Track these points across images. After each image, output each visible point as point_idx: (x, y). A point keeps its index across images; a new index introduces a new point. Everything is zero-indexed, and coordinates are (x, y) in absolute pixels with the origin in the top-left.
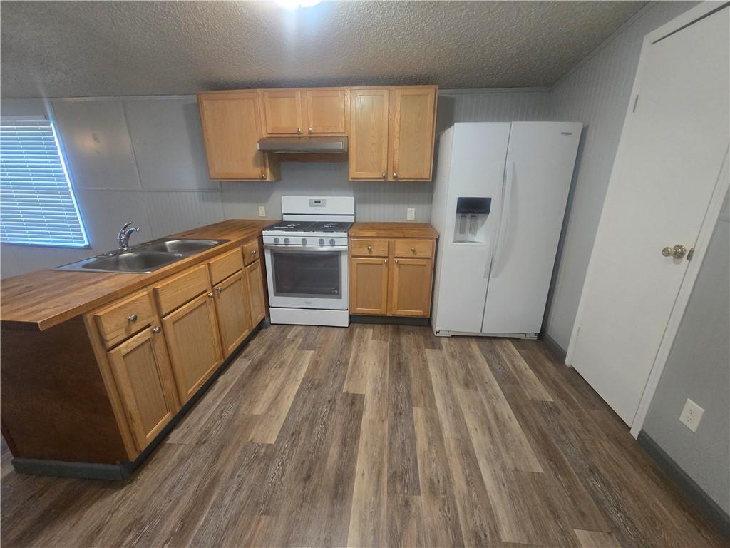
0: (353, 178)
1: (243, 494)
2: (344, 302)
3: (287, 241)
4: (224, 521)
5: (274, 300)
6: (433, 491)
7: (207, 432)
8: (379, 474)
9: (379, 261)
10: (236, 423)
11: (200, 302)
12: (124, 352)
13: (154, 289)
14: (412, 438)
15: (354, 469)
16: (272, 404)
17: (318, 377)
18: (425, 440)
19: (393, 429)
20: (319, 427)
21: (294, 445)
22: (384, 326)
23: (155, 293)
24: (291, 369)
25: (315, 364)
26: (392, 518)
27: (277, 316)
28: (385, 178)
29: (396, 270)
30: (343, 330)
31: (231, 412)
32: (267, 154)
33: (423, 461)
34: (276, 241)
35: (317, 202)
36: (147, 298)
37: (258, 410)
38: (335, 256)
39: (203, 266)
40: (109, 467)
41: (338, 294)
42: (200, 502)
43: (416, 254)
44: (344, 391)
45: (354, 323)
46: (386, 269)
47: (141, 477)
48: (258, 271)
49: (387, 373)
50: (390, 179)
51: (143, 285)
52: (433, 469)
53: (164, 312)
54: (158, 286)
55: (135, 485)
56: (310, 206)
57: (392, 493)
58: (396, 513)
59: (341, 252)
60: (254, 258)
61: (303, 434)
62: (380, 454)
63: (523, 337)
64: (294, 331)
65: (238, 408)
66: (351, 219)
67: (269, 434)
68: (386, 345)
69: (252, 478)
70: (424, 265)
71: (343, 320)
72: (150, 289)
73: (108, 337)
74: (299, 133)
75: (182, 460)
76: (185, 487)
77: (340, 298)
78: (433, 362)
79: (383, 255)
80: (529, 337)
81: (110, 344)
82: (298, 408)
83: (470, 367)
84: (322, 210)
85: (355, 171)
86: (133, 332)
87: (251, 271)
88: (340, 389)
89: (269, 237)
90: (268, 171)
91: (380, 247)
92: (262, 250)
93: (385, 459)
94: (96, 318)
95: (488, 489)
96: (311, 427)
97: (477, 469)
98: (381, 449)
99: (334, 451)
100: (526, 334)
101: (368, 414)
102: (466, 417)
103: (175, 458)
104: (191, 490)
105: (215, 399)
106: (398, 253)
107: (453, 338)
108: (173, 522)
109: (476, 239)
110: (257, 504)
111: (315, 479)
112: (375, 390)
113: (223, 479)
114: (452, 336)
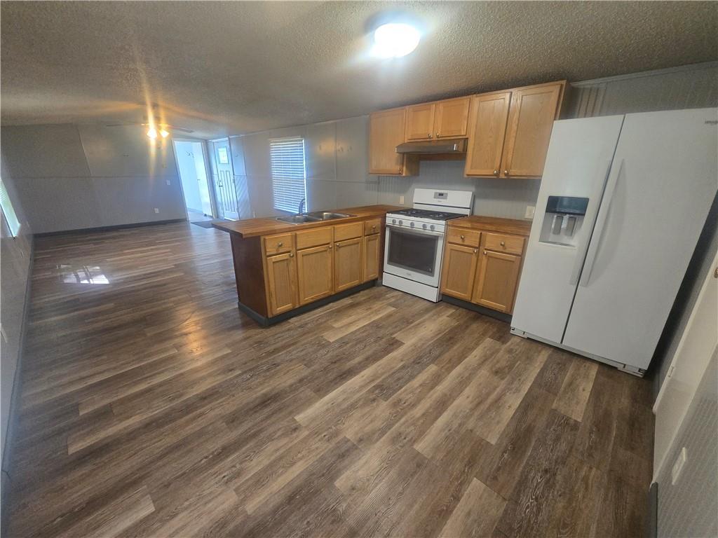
0: (468, 175)
1: (303, 353)
2: (435, 280)
3: (401, 222)
4: (288, 358)
5: (388, 267)
6: (395, 405)
7: (306, 324)
8: (373, 380)
9: (470, 250)
10: (322, 326)
11: (323, 249)
12: (274, 260)
13: (296, 234)
14: (412, 377)
15: (361, 372)
16: (345, 325)
17: (384, 323)
18: (421, 382)
19: (403, 367)
20: (361, 346)
21: (340, 347)
22: (468, 311)
23: (296, 236)
24: (372, 313)
25: (390, 316)
26: (360, 400)
27: (387, 280)
28: (497, 175)
29: (484, 261)
30: (429, 304)
31: (323, 320)
32: (405, 155)
33: (406, 390)
34: (394, 221)
35: (441, 195)
36: (290, 237)
37: (336, 325)
38: (432, 240)
39: (329, 228)
40: (261, 316)
41: (431, 272)
42: (284, 347)
43: (505, 248)
44: (393, 336)
45: (444, 302)
46: (476, 259)
47: (272, 328)
48: (377, 243)
49: (435, 339)
50: (502, 176)
51: (290, 230)
52: (408, 397)
53: (298, 248)
54: (298, 233)
55: (268, 330)
56: (435, 198)
57: (371, 391)
58: (363, 400)
59: (438, 237)
60: (374, 231)
61: (348, 345)
62: (382, 374)
63: (620, 367)
64: (396, 293)
65: (328, 320)
66: (467, 212)
67: (332, 337)
68: (454, 324)
69: (311, 350)
70: (513, 262)
71: (432, 295)
72: (294, 233)
73: (268, 250)
74: (430, 138)
75: (289, 330)
76: (284, 339)
77: (433, 276)
78: (485, 347)
79: (473, 245)
80: (626, 370)
81: (268, 254)
82: (358, 333)
83: (518, 364)
84: (443, 202)
85: (468, 170)
86: (280, 252)
87: (369, 240)
88: (392, 334)
89: (390, 219)
90: (404, 168)
91: (472, 237)
92: (384, 227)
93: (383, 377)
94: (265, 239)
95: (435, 425)
96: (356, 345)
97: (440, 414)
98: (385, 373)
99: (357, 360)
100: (625, 365)
101: (397, 354)
102: (468, 388)
103: (287, 327)
104: (284, 342)
105: (321, 312)
106: (488, 245)
107: (528, 341)
108: (271, 348)
109: (572, 243)
110: (304, 360)
111: (337, 365)
112: (415, 345)
113: (299, 344)
114: (528, 338)
